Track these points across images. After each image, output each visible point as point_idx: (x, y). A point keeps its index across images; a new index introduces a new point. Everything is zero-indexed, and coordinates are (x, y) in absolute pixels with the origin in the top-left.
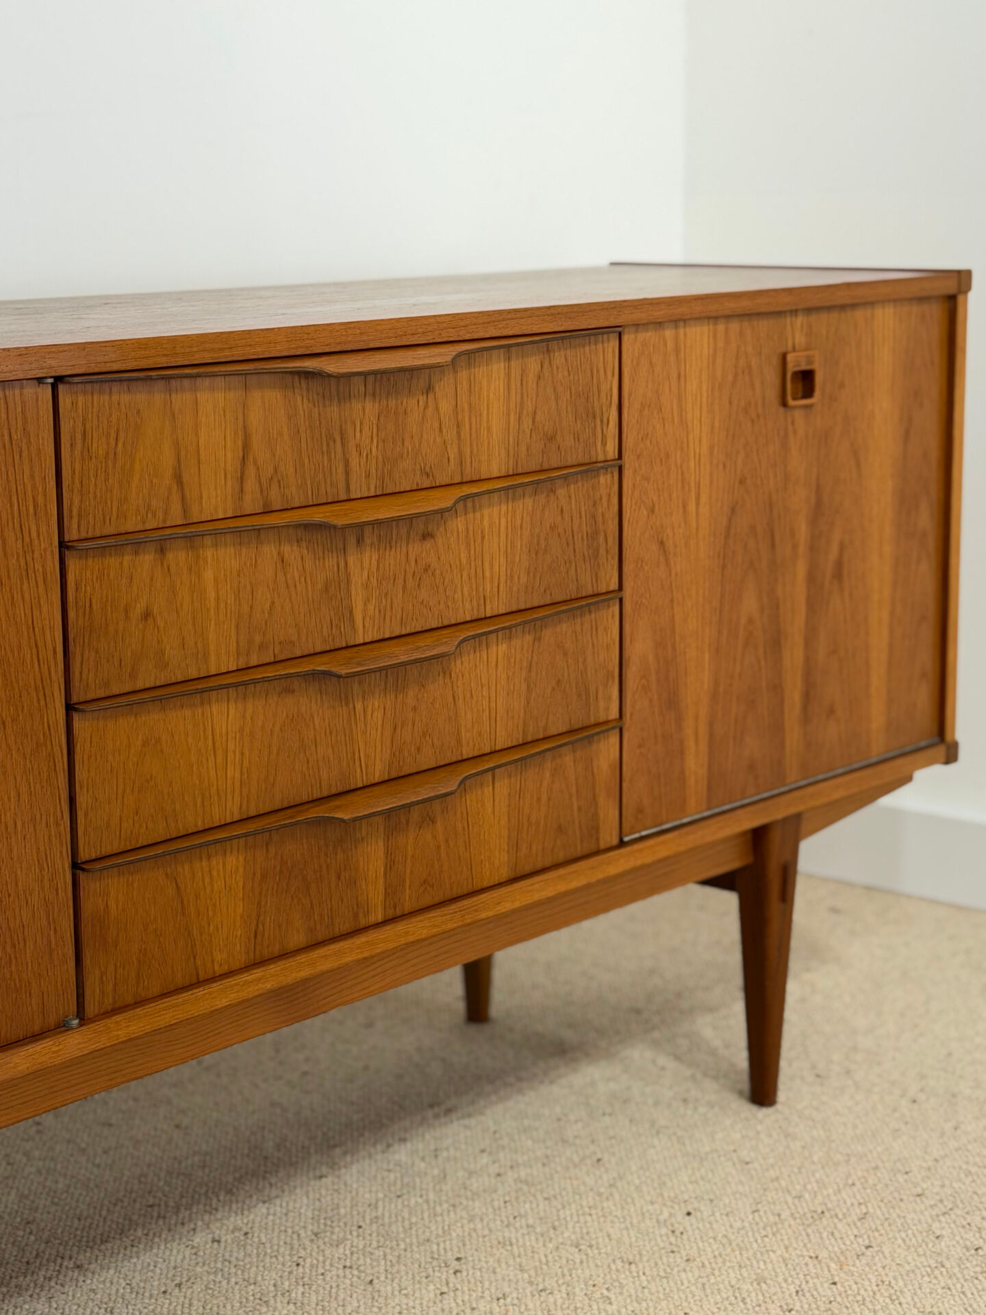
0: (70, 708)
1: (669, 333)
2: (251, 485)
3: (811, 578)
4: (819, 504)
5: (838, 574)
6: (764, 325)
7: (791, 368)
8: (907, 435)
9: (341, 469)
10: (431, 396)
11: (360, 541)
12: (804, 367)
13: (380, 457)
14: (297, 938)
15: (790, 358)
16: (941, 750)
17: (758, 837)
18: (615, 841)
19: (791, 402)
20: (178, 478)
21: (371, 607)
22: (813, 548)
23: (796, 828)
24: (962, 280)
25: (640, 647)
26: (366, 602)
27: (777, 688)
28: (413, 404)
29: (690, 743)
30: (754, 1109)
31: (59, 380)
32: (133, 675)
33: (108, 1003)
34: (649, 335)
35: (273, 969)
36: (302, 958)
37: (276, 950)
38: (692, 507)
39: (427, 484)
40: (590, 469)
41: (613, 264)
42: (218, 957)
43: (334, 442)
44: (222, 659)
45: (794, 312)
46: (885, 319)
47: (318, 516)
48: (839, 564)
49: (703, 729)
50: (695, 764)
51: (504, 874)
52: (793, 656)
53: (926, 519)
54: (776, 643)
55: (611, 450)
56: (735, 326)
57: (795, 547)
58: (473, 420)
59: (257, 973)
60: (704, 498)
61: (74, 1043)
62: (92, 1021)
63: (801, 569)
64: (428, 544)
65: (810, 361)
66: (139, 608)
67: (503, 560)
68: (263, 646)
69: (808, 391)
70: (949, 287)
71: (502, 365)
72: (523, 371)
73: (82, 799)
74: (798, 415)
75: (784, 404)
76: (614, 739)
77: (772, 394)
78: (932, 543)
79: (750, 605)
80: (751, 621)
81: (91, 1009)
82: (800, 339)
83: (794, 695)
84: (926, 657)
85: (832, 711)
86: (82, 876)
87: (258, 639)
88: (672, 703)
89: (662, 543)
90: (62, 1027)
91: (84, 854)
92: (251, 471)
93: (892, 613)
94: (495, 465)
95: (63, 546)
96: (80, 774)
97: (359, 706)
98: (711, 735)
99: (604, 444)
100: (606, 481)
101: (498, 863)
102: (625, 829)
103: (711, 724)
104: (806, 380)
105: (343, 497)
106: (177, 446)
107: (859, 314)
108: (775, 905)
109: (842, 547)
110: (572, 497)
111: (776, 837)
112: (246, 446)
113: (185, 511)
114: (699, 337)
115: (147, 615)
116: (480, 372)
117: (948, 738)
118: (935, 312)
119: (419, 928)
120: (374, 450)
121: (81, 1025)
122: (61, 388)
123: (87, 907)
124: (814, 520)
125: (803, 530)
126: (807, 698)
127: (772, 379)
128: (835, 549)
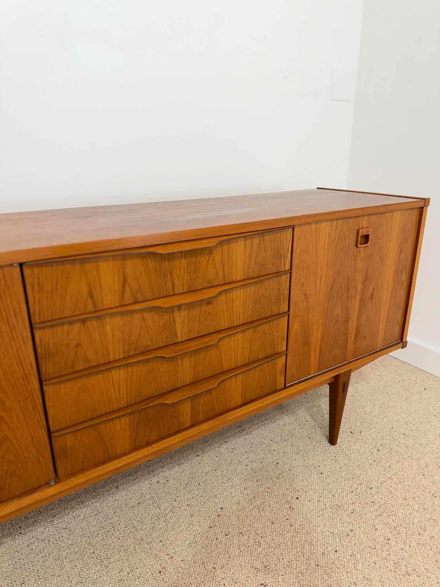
0: (42, 382)
1: (313, 226)
2: (128, 294)
3: (361, 300)
4: (366, 277)
5: (371, 297)
6: (351, 221)
7: (360, 234)
9: (170, 284)
10: (211, 256)
11: (179, 309)
12: (365, 234)
13: (188, 279)
14: (154, 437)
15: (360, 232)
16: (401, 345)
17: (336, 377)
18: (283, 386)
19: (359, 246)
20: (91, 295)
21: (184, 330)
22: (363, 291)
24: (426, 201)
25: (295, 328)
26: (182, 328)
27: (346, 334)
28: (204, 259)
29: (313, 354)
30: (329, 447)
31: (23, 264)
32: (73, 367)
33: (68, 474)
34: (306, 228)
37: (145, 443)
38: (318, 283)
39: (209, 285)
40: (278, 274)
41: (318, 188)
42: (119, 450)
43: (167, 275)
44: (116, 355)
45: (364, 216)
46: (397, 216)
47: (158, 303)
48: (372, 295)
49: (318, 349)
50: (314, 360)
51: (239, 404)
52: (353, 324)
53: (404, 278)
54: (347, 321)
55: (287, 267)
56: (340, 222)
57: (357, 291)
58: (230, 262)
59: (136, 453)
60: (323, 279)
61: (52, 490)
62: (61, 481)
63: (358, 298)
64: (209, 306)
65: (368, 231)
66: (74, 343)
67: (241, 308)
68: (135, 349)
69: (366, 242)
70: (421, 204)
71: (243, 242)
72: (252, 243)
73: (50, 412)
74: (362, 250)
75: (357, 246)
76: (284, 357)
77: (353, 243)
78: (405, 285)
79: (338, 310)
80: (338, 315)
81: (61, 477)
82: (365, 224)
84: (399, 318)
85: (365, 338)
86: (53, 438)
87: (133, 347)
89: (306, 295)
90: (47, 484)
91: (53, 428)
92: (127, 289)
93: (389, 307)
94: (239, 277)
95: (32, 326)
96: (48, 404)
97: (180, 362)
98: (320, 351)
99: (284, 265)
100: (285, 278)
101: (239, 400)
102: (286, 383)
103: (321, 348)
104: (366, 238)
105: (171, 294)
106: (89, 283)
107: (388, 215)
108: (340, 394)
109: (374, 289)
110: (270, 285)
111: (343, 377)
112: (125, 280)
113: (95, 307)
114: (325, 227)
115: (78, 345)
116: (234, 246)
117: (404, 340)
118: (416, 213)
120: (185, 276)
121: (55, 483)
123: (56, 446)
124: (364, 283)
125: (360, 286)
126: (356, 336)
127: (353, 238)
128: (371, 290)
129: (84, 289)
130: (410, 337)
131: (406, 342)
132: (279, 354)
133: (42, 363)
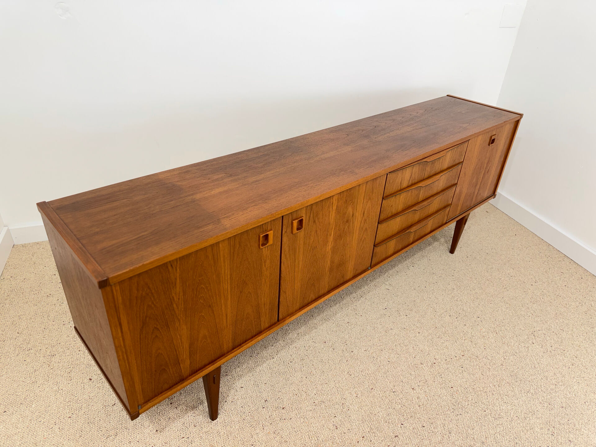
0: (378, 223)
1: (476, 138)
3: (484, 174)
4: (489, 161)
6: (490, 133)
7: (492, 139)
8: (504, 145)
14: (400, 249)
15: (492, 137)
16: (493, 196)
18: (445, 223)
19: (490, 145)
20: (401, 183)
22: (486, 168)
25: (457, 192)
26: (422, 195)
27: (474, 192)
29: (460, 204)
30: (450, 255)
31: (388, 174)
32: (388, 215)
33: (374, 265)
34: (473, 140)
35: (396, 254)
37: (397, 251)
38: (471, 167)
40: (459, 164)
41: (447, 96)
42: (390, 254)
44: (400, 209)
46: (507, 127)
47: (419, 185)
49: (462, 202)
50: (459, 208)
52: (478, 187)
54: (476, 185)
55: (463, 159)
56: (486, 134)
57: (483, 169)
58: (444, 162)
59: (394, 255)
60: (473, 164)
61: (369, 272)
62: (372, 268)
63: (483, 172)
65: (495, 137)
67: (442, 183)
69: (492, 143)
70: (519, 118)
73: (377, 236)
74: (490, 147)
76: (450, 207)
77: (488, 144)
80: (474, 183)
81: (372, 266)
82: (494, 134)
83: (476, 193)
84: (495, 181)
85: (481, 193)
86: (375, 247)
87: (406, 205)
88: (459, 199)
89: (465, 173)
90: (368, 270)
91: (376, 243)
92: (411, 179)
93: (493, 176)
94: (446, 167)
95: (383, 198)
96: (377, 233)
101: (429, 231)
102: (447, 221)
104: (494, 140)
105: (423, 179)
106: (402, 178)
107: (504, 126)
108: (463, 225)
109: (490, 167)
110: (455, 169)
112: (411, 176)
113: (400, 188)
114: (480, 138)
115: (392, 206)
121: (371, 269)
123: (374, 252)
124: (487, 164)
125: (485, 166)
126: (478, 193)
127: (488, 141)
129: (400, 179)
131: (496, 194)
132: (449, 205)
133: (381, 214)
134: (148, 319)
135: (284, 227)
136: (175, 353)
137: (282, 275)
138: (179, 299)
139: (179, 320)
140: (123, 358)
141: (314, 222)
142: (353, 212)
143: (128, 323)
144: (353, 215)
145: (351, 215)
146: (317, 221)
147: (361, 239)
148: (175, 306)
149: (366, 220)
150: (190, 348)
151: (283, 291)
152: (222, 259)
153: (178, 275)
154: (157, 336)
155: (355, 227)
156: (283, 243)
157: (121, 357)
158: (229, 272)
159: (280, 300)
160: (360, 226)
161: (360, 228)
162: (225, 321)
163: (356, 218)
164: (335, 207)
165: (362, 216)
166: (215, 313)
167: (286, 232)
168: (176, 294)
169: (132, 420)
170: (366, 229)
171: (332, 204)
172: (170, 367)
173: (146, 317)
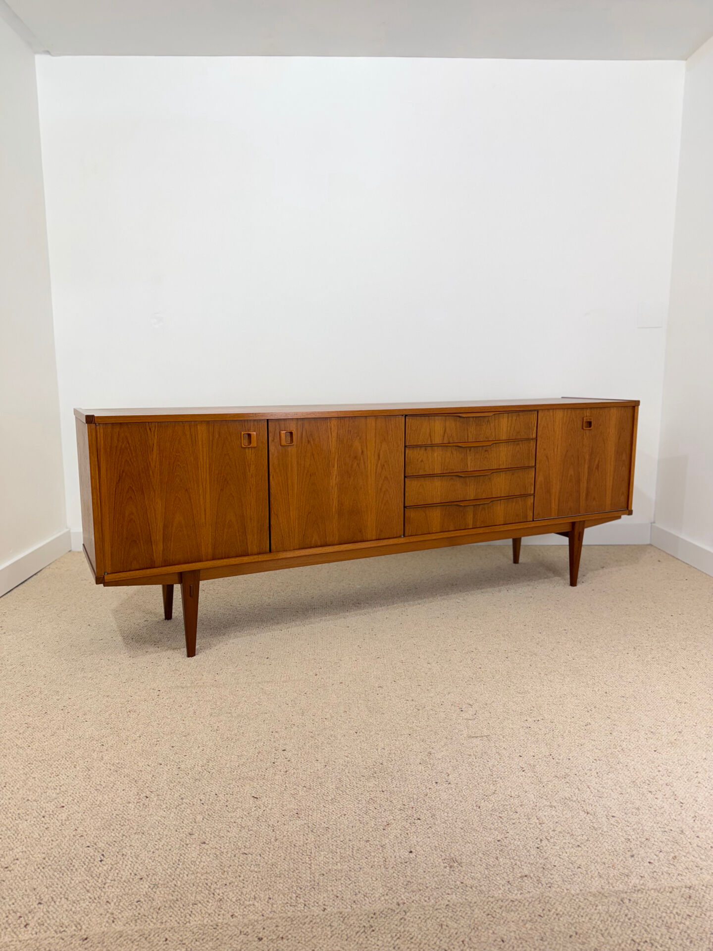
0: (405, 477)
1: (551, 412)
2: (446, 438)
3: (589, 468)
4: (592, 451)
5: (597, 467)
6: (578, 411)
7: (585, 420)
8: (619, 438)
9: (467, 436)
10: (489, 422)
11: (470, 450)
12: (589, 421)
13: (476, 434)
14: (451, 528)
15: (585, 418)
16: (627, 512)
17: (573, 524)
18: (532, 520)
19: (585, 428)
20: (430, 435)
22: (590, 461)
23: (584, 525)
24: (637, 403)
25: (540, 479)
26: (471, 463)
27: (578, 492)
28: (484, 424)
29: (553, 501)
30: (571, 587)
31: (406, 416)
32: (418, 472)
33: (410, 534)
34: (547, 412)
35: (446, 533)
36: (452, 532)
37: (447, 530)
38: (556, 450)
39: (486, 440)
40: (528, 440)
41: (562, 398)
42: (434, 529)
43: (465, 431)
44: (438, 471)
45: (587, 408)
46: (614, 412)
47: (460, 445)
48: (598, 465)
49: (557, 498)
50: (554, 506)
51: (502, 523)
52: (584, 485)
53: (625, 457)
54: (579, 481)
55: (534, 436)
56: (569, 411)
57: (585, 461)
58: (499, 428)
59: (442, 534)
60: (559, 448)
61: (402, 540)
62: (406, 537)
63: (586, 466)
64: (486, 452)
65: (590, 419)
66: (421, 459)
67: (505, 457)
68: (447, 470)
69: (590, 426)
70: (633, 404)
71: (507, 417)
72: (512, 418)
73: (406, 494)
74: (587, 432)
75: (583, 429)
76: (533, 498)
77: (580, 426)
78: (627, 463)
79: (571, 472)
80: (571, 475)
81: (406, 534)
82: (588, 414)
83: (583, 495)
84: (624, 490)
85: (594, 499)
86: (406, 509)
87: (446, 468)
88: (548, 492)
89: (547, 457)
90: (400, 537)
91: (406, 505)
92: (446, 435)
93: (613, 478)
94: (504, 438)
95: (405, 446)
96: (406, 489)
97: (468, 483)
98: (559, 500)
99: (532, 434)
100: (533, 443)
101: (501, 520)
102: (535, 517)
103: (559, 498)
104: (589, 424)
105: (467, 441)
106: (430, 429)
109: (599, 461)
110: (523, 446)
111: (577, 525)
112: (445, 430)
113: (431, 442)
114: (559, 414)
115: (422, 461)
116: (501, 418)
117: (629, 509)
118: (629, 410)
119: (481, 531)
120: (475, 432)
121: (403, 537)
122: (407, 417)
123: (406, 516)
124: (591, 455)
125: (587, 457)
126: (587, 495)
127: (580, 423)
128: (597, 462)
129: (428, 431)
130: (634, 507)
131: (632, 511)
132: (530, 495)
133: (407, 466)
134: (124, 474)
135: (270, 434)
136: (148, 527)
137: (271, 491)
138: (155, 467)
139: (154, 491)
140: (97, 503)
141: (309, 442)
142: (362, 449)
143: (107, 470)
144: (362, 452)
145: (360, 452)
146: (312, 442)
147: (381, 489)
148: (151, 472)
149: (384, 465)
150: (164, 530)
151: (274, 513)
152: (200, 443)
153: (155, 442)
154: (131, 497)
155: (369, 471)
156: (270, 453)
157: (95, 501)
158: (208, 461)
159: (272, 523)
160: (376, 469)
161: (376, 472)
162: (203, 516)
163: (367, 458)
164: (334, 434)
165: (376, 457)
166: (192, 500)
167: (273, 441)
168: (152, 460)
169: (97, 584)
170: (386, 478)
171: (331, 429)
172: (142, 542)
173: (123, 472)
